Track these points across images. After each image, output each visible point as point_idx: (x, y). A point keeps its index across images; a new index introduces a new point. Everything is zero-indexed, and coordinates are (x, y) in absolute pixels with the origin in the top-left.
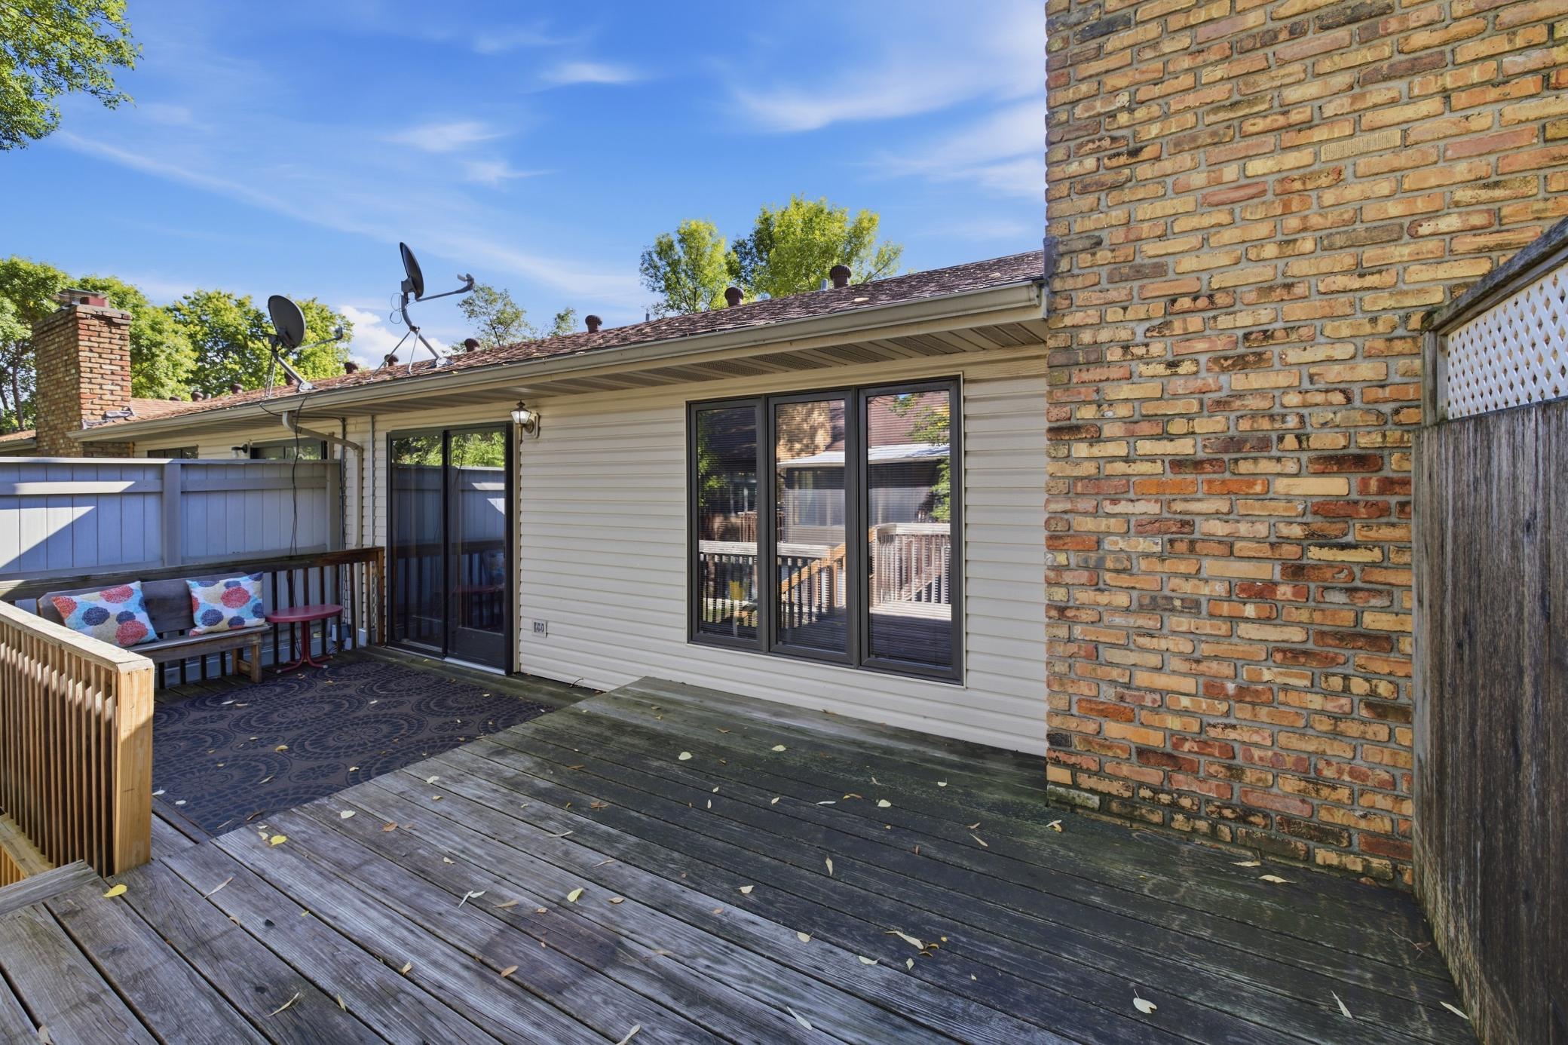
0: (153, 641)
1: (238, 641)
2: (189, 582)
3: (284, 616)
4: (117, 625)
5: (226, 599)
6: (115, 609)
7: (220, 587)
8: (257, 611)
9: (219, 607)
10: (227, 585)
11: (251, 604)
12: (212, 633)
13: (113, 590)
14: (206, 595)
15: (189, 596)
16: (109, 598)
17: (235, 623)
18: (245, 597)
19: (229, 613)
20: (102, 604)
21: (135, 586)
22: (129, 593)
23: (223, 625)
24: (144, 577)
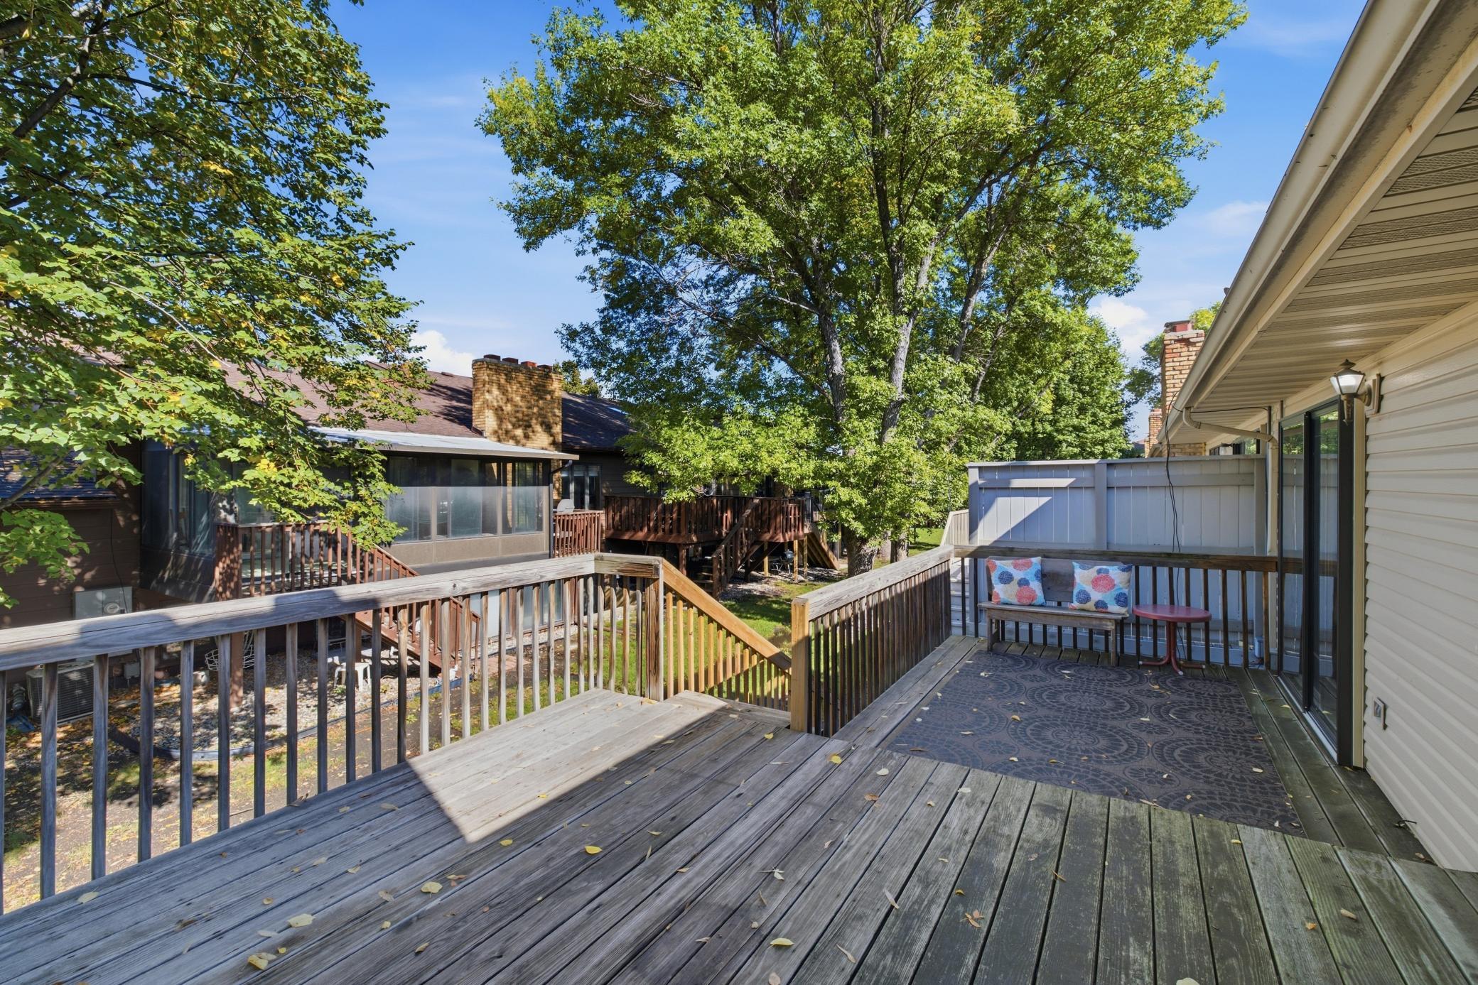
0: (1041, 606)
1: (1095, 622)
2: (1075, 564)
3: (1147, 611)
4: (1017, 587)
5: (1095, 583)
6: (1018, 575)
7: (1092, 572)
8: (1121, 600)
9: (1089, 588)
10: (1099, 571)
11: (1114, 593)
12: (1083, 610)
13: (1021, 561)
14: (1083, 576)
15: (1072, 576)
16: (1016, 566)
17: (1101, 605)
18: (1111, 585)
19: (1096, 596)
20: (1011, 569)
21: (1036, 560)
22: (1029, 565)
23: (1090, 605)
24: (1046, 555)
